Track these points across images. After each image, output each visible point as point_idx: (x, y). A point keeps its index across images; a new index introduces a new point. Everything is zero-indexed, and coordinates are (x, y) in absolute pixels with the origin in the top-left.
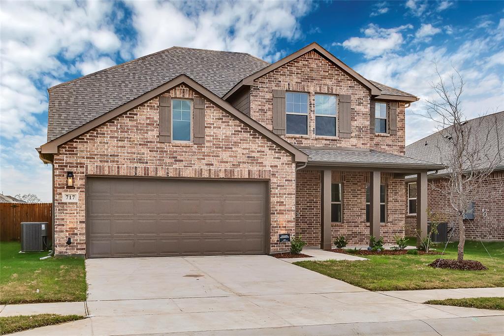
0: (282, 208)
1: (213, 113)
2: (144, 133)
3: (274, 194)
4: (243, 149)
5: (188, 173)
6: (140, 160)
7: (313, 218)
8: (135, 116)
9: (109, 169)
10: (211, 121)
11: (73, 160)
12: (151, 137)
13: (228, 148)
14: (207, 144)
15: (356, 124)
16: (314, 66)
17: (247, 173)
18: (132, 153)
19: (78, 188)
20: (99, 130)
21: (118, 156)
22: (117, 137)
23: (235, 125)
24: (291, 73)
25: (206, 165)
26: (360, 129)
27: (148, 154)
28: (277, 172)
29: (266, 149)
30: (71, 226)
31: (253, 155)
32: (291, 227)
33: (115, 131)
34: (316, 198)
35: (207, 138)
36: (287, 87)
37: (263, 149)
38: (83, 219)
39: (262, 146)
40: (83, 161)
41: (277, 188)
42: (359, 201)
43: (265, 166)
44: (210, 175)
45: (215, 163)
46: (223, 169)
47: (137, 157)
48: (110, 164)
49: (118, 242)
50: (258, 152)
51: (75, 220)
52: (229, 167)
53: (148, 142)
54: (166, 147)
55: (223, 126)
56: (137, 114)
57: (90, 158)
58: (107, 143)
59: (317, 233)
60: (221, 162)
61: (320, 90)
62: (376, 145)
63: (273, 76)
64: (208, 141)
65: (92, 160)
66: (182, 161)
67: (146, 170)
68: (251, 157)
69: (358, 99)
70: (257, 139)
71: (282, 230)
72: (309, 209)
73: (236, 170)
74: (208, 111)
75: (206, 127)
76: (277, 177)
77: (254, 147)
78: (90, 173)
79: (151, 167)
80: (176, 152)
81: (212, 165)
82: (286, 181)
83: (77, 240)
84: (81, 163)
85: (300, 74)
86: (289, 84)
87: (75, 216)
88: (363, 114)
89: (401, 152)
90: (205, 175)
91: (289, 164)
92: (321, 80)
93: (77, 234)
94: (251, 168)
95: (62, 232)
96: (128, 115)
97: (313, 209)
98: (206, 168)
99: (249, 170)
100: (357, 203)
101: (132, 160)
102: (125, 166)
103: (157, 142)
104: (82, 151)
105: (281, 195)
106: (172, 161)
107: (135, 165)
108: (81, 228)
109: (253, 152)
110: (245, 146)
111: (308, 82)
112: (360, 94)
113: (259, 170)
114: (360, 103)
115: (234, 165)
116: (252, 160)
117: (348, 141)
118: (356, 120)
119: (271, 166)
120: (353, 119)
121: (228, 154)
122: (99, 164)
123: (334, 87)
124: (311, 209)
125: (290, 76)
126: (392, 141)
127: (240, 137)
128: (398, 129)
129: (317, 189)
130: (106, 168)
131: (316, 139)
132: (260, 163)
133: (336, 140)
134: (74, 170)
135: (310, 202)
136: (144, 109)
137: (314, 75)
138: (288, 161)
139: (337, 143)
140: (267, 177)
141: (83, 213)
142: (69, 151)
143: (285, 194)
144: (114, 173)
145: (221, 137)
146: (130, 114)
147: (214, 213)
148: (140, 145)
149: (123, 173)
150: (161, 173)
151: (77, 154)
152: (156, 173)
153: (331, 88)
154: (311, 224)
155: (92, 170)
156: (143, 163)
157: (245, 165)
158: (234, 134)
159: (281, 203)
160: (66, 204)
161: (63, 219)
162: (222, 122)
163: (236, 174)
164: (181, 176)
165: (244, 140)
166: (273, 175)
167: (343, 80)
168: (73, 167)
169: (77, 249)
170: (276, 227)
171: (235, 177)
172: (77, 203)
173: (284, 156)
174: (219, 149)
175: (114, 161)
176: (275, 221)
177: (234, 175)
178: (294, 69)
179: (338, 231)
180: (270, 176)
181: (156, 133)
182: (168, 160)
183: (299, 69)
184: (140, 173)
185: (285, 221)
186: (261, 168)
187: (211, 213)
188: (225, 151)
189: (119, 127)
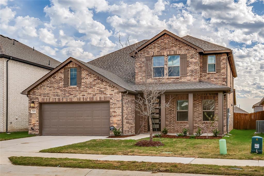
0: (115, 114)
1: (85, 72)
2: (58, 84)
3: (112, 108)
4: (98, 87)
5: (75, 100)
6: (57, 95)
7: (172, 119)
8: (55, 77)
9: (46, 99)
10: (84, 76)
11: (34, 97)
12: (61, 85)
13: (91, 87)
14: (82, 87)
15: (190, 69)
16: (167, 41)
17: (99, 98)
18: (54, 92)
19: (36, 108)
20: (43, 84)
21: (49, 94)
22: (49, 86)
23: (94, 77)
24: (155, 47)
25: (82, 95)
26: (192, 71)
27: (60, 92)
28: (113, 97)
29: (107, 87)
30: (34, 122)
31: (102, 90)
32: (119, 123)
33: (48, 84)
34: (173, 109)
35: (82, 84)
36: (152, 54)
37: (106, 87)
38: (38, 120)
39: (105, 86)
40: (38, 97)
41: (113, 105)
42: (197, 109)
43: (107, 95)
44: (83, 100)
45: (86, 94)
46: (89, 97)
47: (56, 94)
48: (47, 97)
49: (52, 129)
50: (104, 88)
51: (35, 120)
52: (91, 96)
53: (60, 87)
54: (67, 89)
55: (89, 78)
56: (56, 76)
57: (40, 95)
58: (46, 89)
59: (174, 126)
60: (88, 94)
61: (170, 53)
62: (208, 78)
63: (146, 50)
64: (83, 85)
65: (41, 96)
66: (72, 94)
67: (59, 99)
68: (101, 91)
69: (191, 55)
70: (103, 83)
71: (115, 124)
72: (170, 114)
73: (94, 97)
74: (83, 72)
75: (82, 79)
76: (113, 100)
77: (102, 86)
78: (40, 101)
79: (61, 98)
80: (70, 91)
81: (85, 95)
82: (117, 101)
83: (35, 128)
84: (37, 98)
85: (159, 47)
86: (153, 53)
87: (35, 119)
88: (194, 63)
89: (223, 81)
90: (82, 100)
91: (118, 93)
92: (171, 48)
93: (35, 126)
94: (101, 96)
95: (31, 125)
96: (53, 77)
97: (172, 114)
98: (82, 97)
99: (100, 97)
100: (197, 111)
101: (54, 95)
102: (52, 98)
103: (63, 87)
104: (37, 93)
105: (114, 108)
106: (69, 95)
107: (55, 97)
108: (37, 124)
109: (101, 88)
110: (98, 86)
111: (164, 50)
112: (192, 53)
113: (105, 97)
114: (192, 57)
115: (93, 95)
116: (102, 92)
117: (186, 78)
118: (190, 67)
119: (110, 95)
120: (188, 66)
121: (91, 90)
122: (43, 97)
123: (178, 51)
124: (171, 114)
125: (154, 48)
126: (218, 76)
127: (96, 82)
128: (222, 69)
129: (174, 104)
130: (45, 99)
131: (168, 79)
132: (105, 93)
133: (179, 78)
134: (35, 100)
135: (170, 111)
136: (58, 74)
137: (167, 46)
138: (118, 92)
139: (179, 80)
140: (108, 100)
141: (38, 118)
142: (33, 93)
143: (116, 107)
144: (48, 101)
145: (88, 82)
146: (53, 76)
147: (89, 117)
148: (57, 89)
149: (51, 101)
150: (64, 100)
151: (36, 94)
152: (63, 100)
153: (175, 52)
154: (171, 122)
155: (40, 100)
156: (58, 96)
157: (98, 95)
158: (94, 81)
159: (115, 112)
160: (32, 114)
161: (31, 120)
162: (89, 76)
163: (94, 99)
164: (72, 101)
165: (98, 83)
166: (110, 98)
167: (182, 46)
168: (34, 99)
169: (36, 132)
170: (112, 123)
171: (94, 100)
172: (35, 114)
173: (116, 89)
174: (87, 88)
175: (48, 96)
176: (112, 120)
177: (93, 100)
178: (156, 45)
179: (186, 125)
180: (109, 99)
181: (63, 83)
182: (67, 95)
183: (159, 44)
184: (57, 101)
185: (116, 120)
186: (105, 96)
187: (87, 117)
188: (90, 89)
189: (50, 82)
